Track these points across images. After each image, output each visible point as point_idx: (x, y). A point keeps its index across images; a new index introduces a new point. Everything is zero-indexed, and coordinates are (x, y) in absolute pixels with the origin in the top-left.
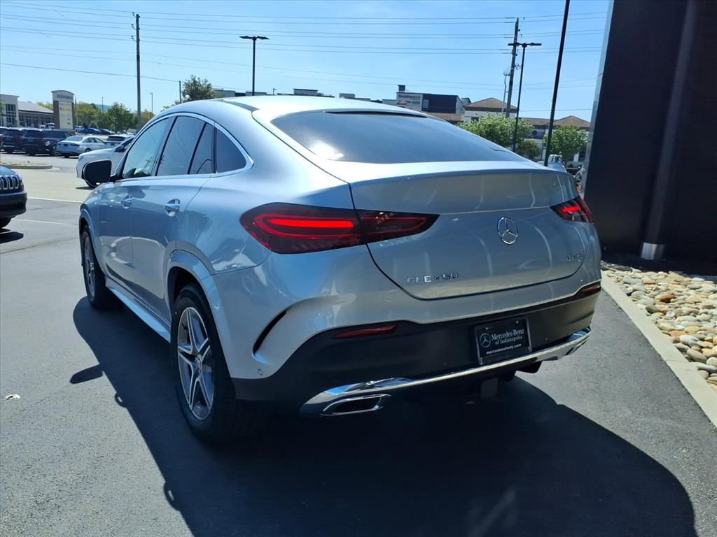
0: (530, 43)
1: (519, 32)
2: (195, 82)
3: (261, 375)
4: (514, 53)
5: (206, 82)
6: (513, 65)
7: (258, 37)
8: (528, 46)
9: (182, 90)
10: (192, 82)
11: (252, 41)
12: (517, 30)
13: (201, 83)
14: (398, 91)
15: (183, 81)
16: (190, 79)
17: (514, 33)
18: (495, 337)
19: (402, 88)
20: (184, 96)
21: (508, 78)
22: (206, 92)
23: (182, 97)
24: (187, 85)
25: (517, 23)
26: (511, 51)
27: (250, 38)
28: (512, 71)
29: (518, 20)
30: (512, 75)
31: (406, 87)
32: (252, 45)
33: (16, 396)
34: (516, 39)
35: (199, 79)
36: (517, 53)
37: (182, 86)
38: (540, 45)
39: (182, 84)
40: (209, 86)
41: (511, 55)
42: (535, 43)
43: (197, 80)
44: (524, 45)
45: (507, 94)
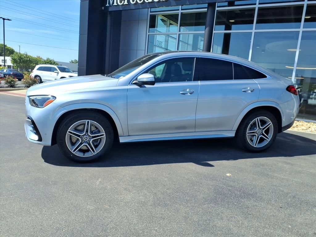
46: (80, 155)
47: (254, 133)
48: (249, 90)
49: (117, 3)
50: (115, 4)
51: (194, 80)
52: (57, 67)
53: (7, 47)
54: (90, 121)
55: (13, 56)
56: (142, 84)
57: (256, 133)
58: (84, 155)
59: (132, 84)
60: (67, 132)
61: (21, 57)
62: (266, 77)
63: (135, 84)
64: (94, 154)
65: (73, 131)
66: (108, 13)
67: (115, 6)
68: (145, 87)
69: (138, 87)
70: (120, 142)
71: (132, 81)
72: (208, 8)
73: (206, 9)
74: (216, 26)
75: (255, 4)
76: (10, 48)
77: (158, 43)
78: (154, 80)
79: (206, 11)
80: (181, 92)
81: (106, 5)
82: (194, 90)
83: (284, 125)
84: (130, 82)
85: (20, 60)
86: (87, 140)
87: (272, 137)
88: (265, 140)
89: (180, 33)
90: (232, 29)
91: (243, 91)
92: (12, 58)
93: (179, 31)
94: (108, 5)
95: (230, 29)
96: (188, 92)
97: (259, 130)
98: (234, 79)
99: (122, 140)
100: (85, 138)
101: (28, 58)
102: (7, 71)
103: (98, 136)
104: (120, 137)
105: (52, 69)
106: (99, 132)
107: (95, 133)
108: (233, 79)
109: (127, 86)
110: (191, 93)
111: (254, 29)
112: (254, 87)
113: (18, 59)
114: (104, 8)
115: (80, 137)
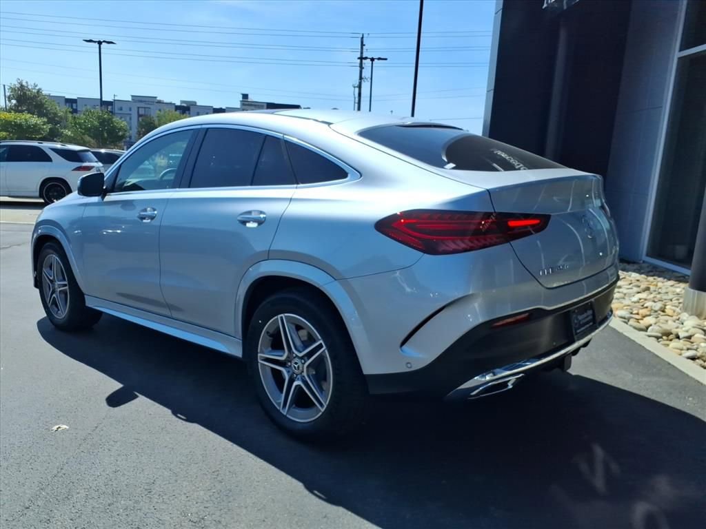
0: (377, 57)
1: (364, 47)
2: (22, 86)
3: (411, 367)
4: (361, 67)
5: (36, 86)
6: (361, 78)
7: (104, 41)
8: (376, 60)
9: (8, 94)
10: (18, 86)
11: (97, 45)
12: (362, 45)
13: (30, 87)
14: (241, 99)
15: (8, 84)
16: (16, 83)
17: (360, 47)
18: (580, 317)
19: (245, 96)
20: (10, 101)
21: (357, 90)
22: (35, 97)
23: (7, 102)
24: (13, 89)
25: (362, 38)
26: (358, 65)
27: (95, 42)
28: (360, 83)
29: (363, 35)
30: (360, 87)
31: (249, 96)
32: (98, 49)
33: (64, 427)
34: (362, 53)
35: (27, 82)
36: (363, 66)
37: (7, 90)
38: (386, 59)
39: (6, 87)
40: (39, 91)
41: (358, 68)
42: (382, 57)
43: (24, 84)
44: (372, 60)
45: (356, 105)
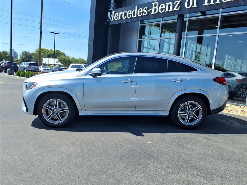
46: (52, 122)
47: (185, 113)
48: (179, 80)
49: (114, 19)
50: (113, 20)
51: (135, 73)
52: (84, 65)
53: (60, 52)
54: (58, 100)
55: (59, 58)
56: (95, 75)
57: (187, 114)
58: (54, 122)
59: (88, 75)
60: (44, 106)
61: (65, 59)
62: (197, 70)
63: (90, 75)
64: (61, 122)
65: (47, 106)
66: (109, 26)
67: (113, 22)
68: (97, 77)
69: (92, 77)
70: (80, 115)
71: (88, 73)
72: (178, 19)
73: (176, 20)
74: (188, 32)
75: (219, 13)
76: (62, 52)
77: (152, 47)
78: (100, 72)
79: (177, 22)
80: (123, 81)
81: (107, 21)
82: (133, 80)
83: (212, 108)
84: (87, 74)
85: (64, 61)
86: (56, 112)
87: (201, 118)
88: (195, 120)
89: (161, 38)
90: (204, 34)
91: (174, 81)
92: (59, 60)
93: (160, 37)
94: (108, 21)
95: (202, 34)
96: (129, 81)
97: (190, 112)
98: (168, 72)
99: (81, 114)
100: (55, 111)
101: (69, 59)
102: (54, 68)
103: (64, 110)
104: (79, 112)
105: (80, 67)
106: (65, 107)
107: (62, 108)
108: (166, 72)
109: (85, 77)
110: (131, 82)
111: (218, 33)
112: (183, 78)
113: (63, 60)
114: (106, 23)
115: (52, 110)
